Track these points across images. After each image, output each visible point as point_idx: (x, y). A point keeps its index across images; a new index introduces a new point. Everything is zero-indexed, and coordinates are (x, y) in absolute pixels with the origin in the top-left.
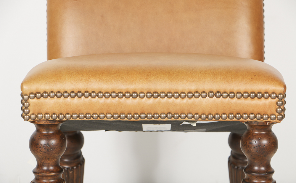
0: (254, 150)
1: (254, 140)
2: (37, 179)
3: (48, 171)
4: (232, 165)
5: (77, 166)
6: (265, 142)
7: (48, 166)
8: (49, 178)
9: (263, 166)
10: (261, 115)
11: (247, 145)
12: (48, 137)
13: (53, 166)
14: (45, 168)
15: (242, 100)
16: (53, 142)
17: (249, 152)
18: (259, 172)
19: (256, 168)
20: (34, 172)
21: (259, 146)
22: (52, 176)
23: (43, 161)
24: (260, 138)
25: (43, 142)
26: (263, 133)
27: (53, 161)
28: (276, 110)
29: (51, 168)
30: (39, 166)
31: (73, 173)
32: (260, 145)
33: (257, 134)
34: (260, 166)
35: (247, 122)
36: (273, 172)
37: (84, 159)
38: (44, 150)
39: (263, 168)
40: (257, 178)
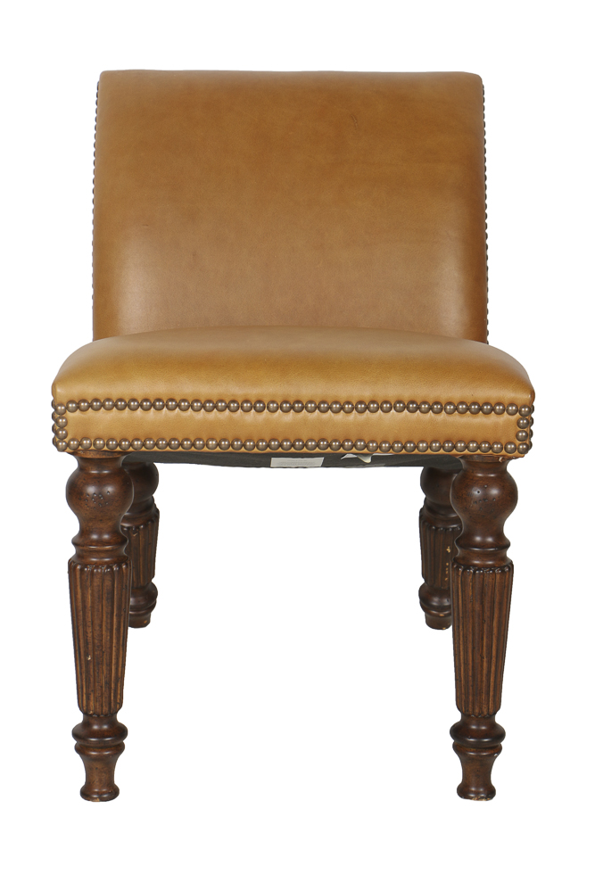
0: (475, 507)
1: (475, 488)
2: (79, 556)
3: (100, 542)
4: (426, 524)
5: (146, 525)
6: (494, 492)
7: (100, 534)
8: (102, 555)
9: (491, 535)
10: (489, 444)
11: (462, 496)
12: (100, 481)
13: (108, 533)
14: (95, 537)
15: (456, 418)
16: (110, 489)
17: (465, 510)
18: (483, 545)
19: (478, 539)
20: (75, 543)
21: (484, 500)
22: (107, 551)
23: (91, 524)
24: (486, 484)
25: (91, 490)
26: (492, 475)
27: (110, 524)
28: (517, 436)
29: (106, 537)
30: (84, 532)
31: (138, 536)
32: (485, 498)
33: (480, 477)
34: (484, 536)
35: (464, 457)
36: (507, 545)
37: (158, 511)
38: (92, 504)
39: (490, 540)
40: (479, 556)
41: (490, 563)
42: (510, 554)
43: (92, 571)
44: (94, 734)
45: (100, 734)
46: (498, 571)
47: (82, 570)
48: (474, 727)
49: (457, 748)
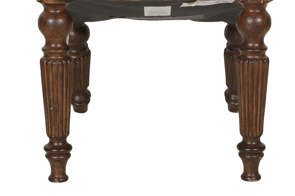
0: (248, 28)
1: (249, 18)
2: (46, 56)
3: (56, 48)
6: (259, 20)
7: (56, 44)
8: (57, 55)
9: (257, 43)
11: (242, 24)
12: (55, 16)
13: (60, 44)
14: (53, 45)
16: (60, 21)
17: (244, 30)
18: (253, 48)
19: (251, 45)
20: (43, 50)
21: (254, 24)
22: (60, 53)
23: (51, 39)
24: (254, 16)
25: (51, 21)
26: (258, 11)
27: (61, 39)
29: (59, 45)
30: (48, 43)
31: (80, 63)
32: (254, 23)
33: (252, 12)
34: (254, 43)
35: (243, 2)
36: (266, 49)
37: (90, 51)
38: (51, 28)
39: (257, 45)
40: (251, 54)
41: (257, 57)
42: (267, 53)
43: (52, 64)
44: (55, 148)
45: (58, 148)
46: (261, 62)
47: (47, 63)
48: (249, 143)
49: (240, 155)
